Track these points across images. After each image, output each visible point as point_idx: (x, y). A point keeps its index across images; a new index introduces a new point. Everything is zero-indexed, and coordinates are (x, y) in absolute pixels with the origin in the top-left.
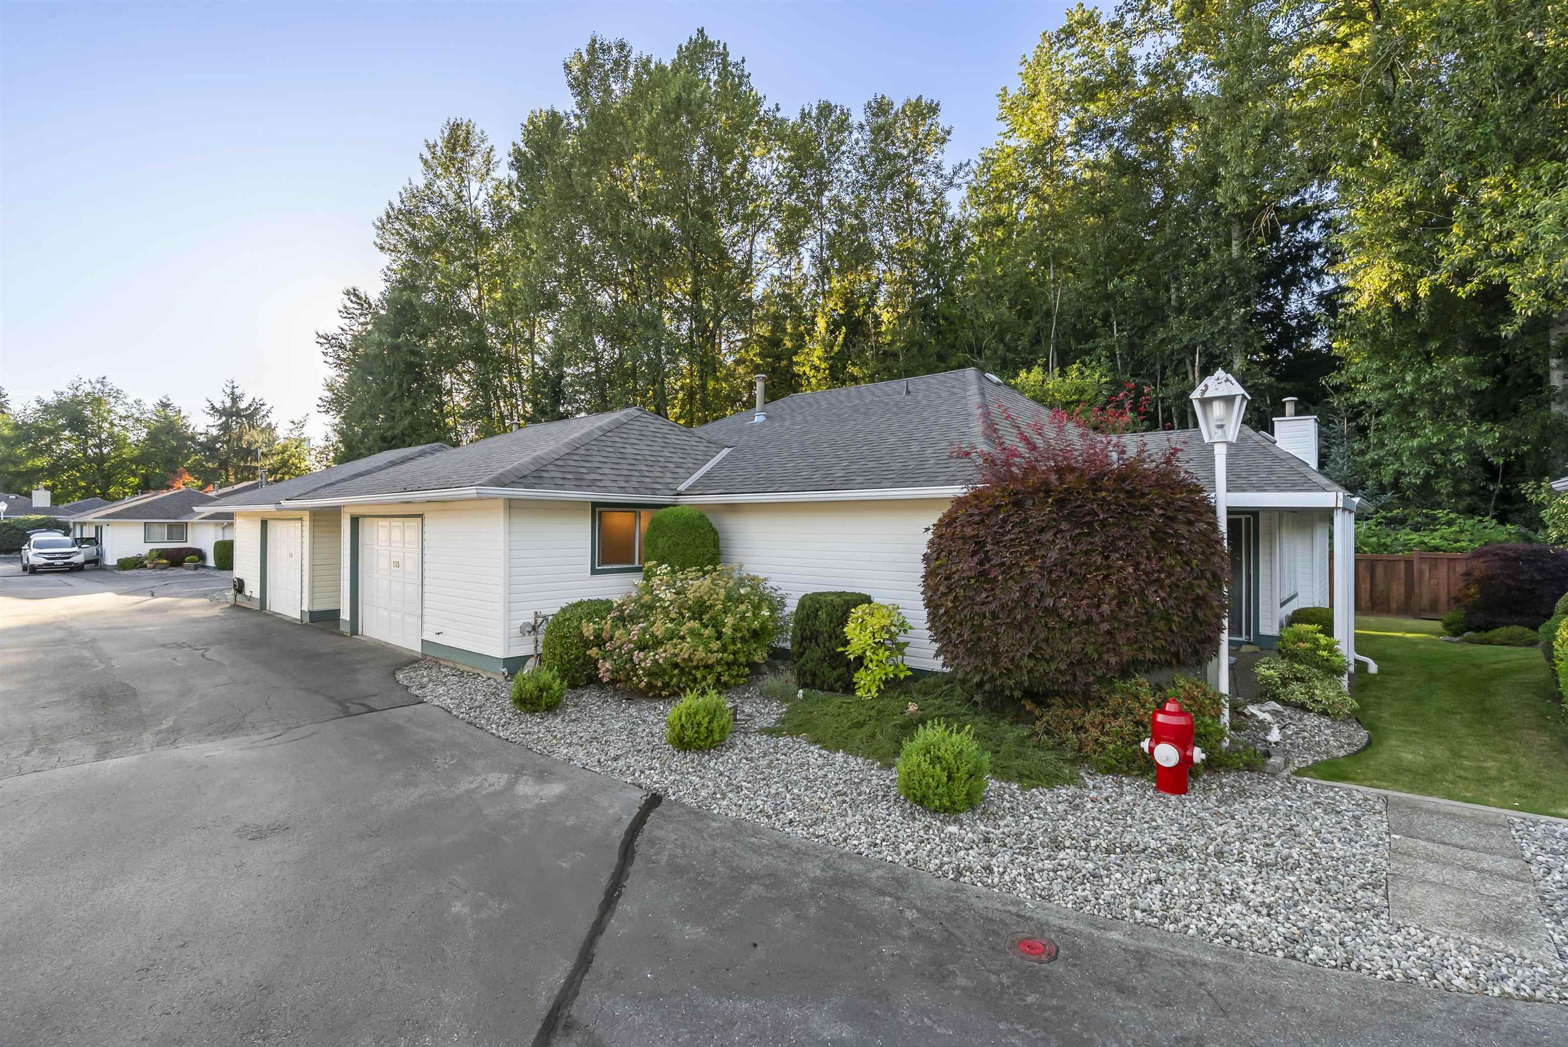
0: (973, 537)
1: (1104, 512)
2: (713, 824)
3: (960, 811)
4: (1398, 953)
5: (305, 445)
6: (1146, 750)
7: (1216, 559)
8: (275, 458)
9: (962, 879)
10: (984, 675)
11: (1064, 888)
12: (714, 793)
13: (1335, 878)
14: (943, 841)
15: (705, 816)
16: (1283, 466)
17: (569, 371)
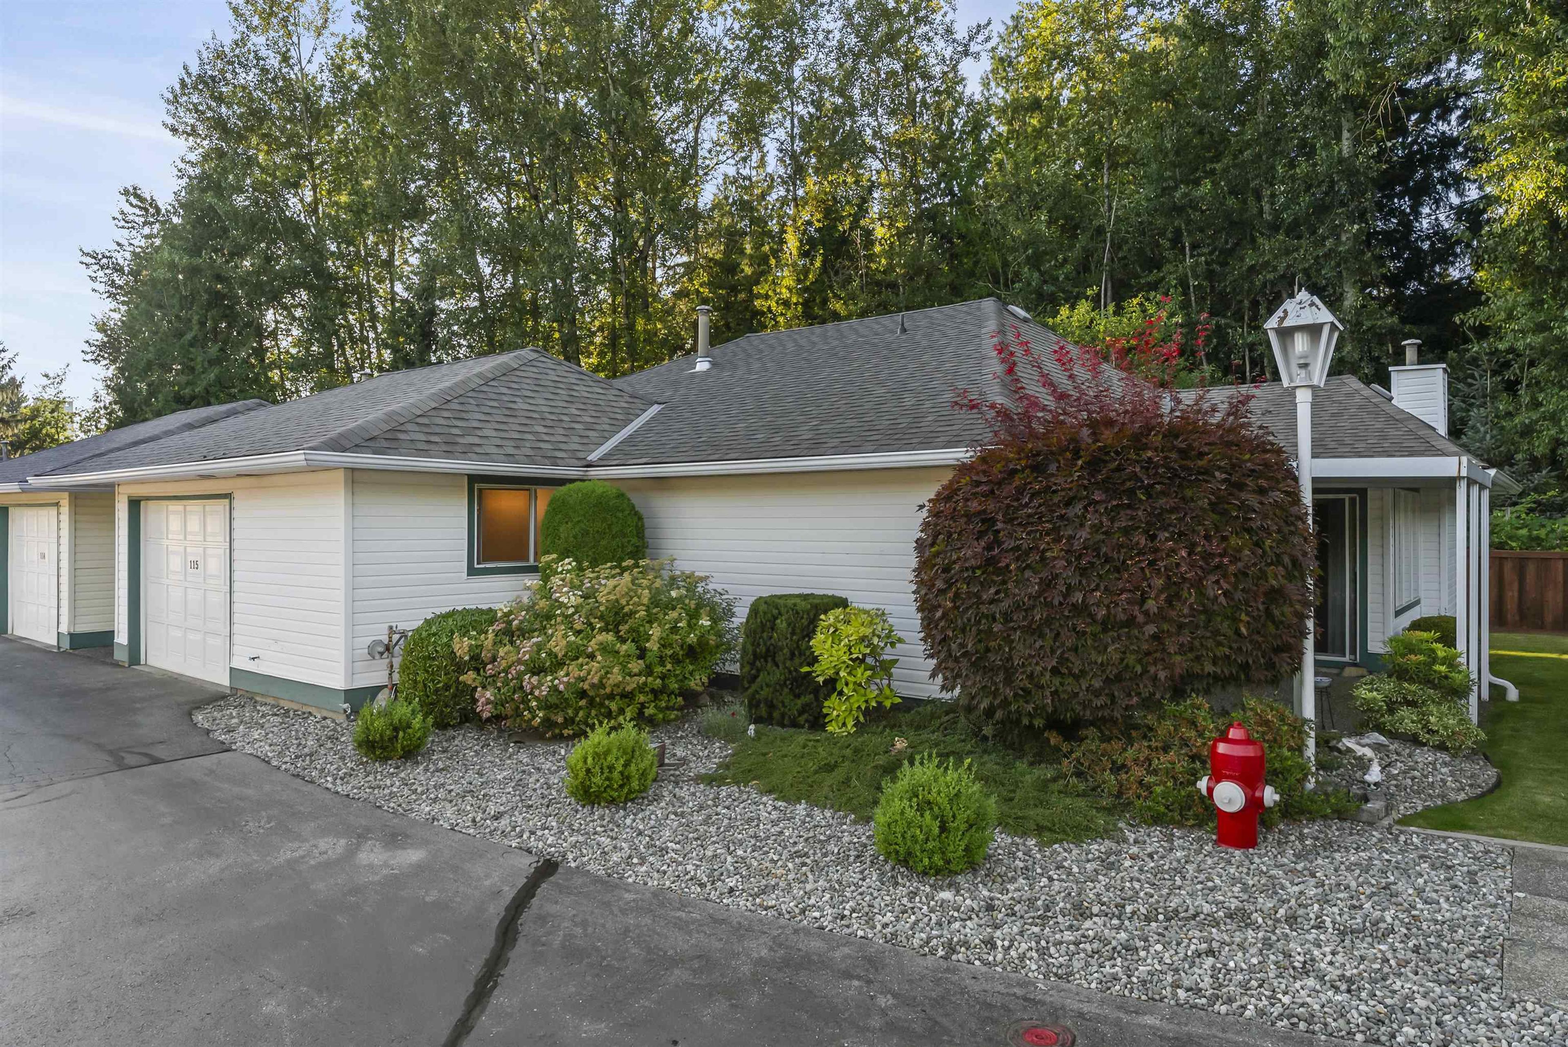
0: (979, 513)
1: (1149, 477)
2: (626, 895)
3: (957, 873)
4: (1509, 1032)
5: (65, 409)
6: (1204, 792)
7: (1296, 540)
8: (21, 427)
9: (954, 957)
10: (995, 698)
11: (1087, 965)
12: (630, 857)
13: (1438, 946)
14: (932, 911)
15: (617, 886)
16: (1398, 429)
17: (443, 304)
